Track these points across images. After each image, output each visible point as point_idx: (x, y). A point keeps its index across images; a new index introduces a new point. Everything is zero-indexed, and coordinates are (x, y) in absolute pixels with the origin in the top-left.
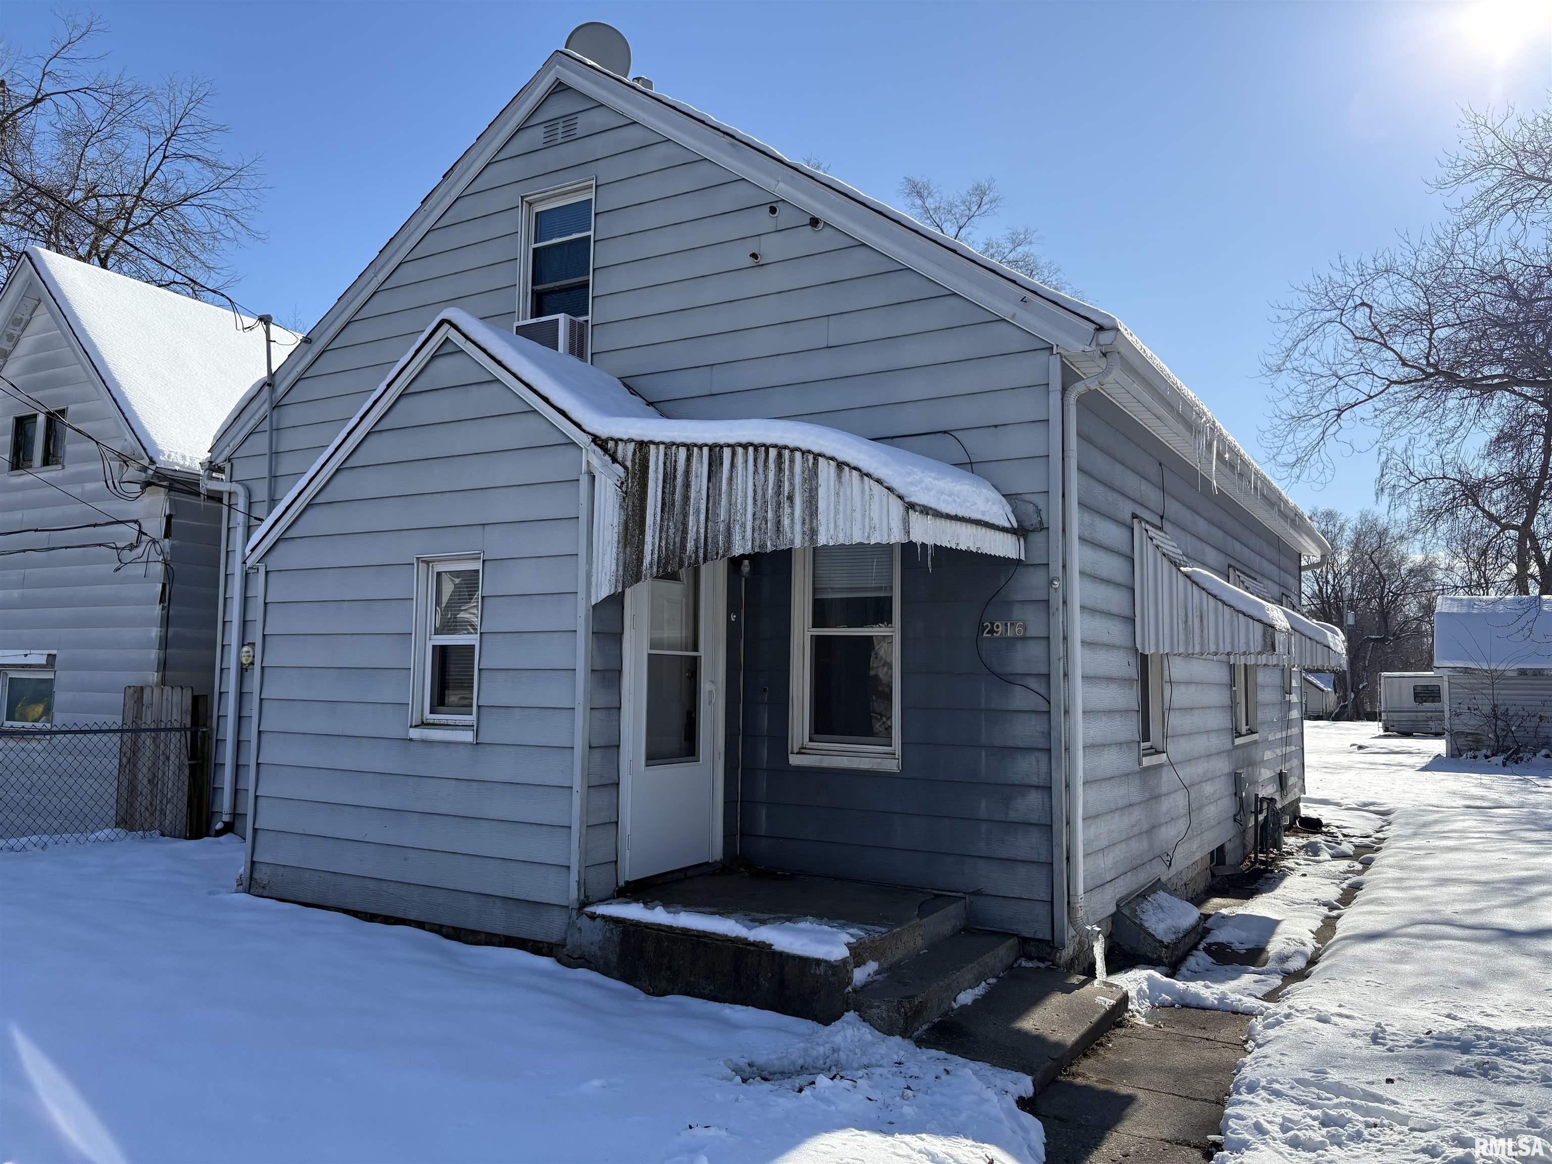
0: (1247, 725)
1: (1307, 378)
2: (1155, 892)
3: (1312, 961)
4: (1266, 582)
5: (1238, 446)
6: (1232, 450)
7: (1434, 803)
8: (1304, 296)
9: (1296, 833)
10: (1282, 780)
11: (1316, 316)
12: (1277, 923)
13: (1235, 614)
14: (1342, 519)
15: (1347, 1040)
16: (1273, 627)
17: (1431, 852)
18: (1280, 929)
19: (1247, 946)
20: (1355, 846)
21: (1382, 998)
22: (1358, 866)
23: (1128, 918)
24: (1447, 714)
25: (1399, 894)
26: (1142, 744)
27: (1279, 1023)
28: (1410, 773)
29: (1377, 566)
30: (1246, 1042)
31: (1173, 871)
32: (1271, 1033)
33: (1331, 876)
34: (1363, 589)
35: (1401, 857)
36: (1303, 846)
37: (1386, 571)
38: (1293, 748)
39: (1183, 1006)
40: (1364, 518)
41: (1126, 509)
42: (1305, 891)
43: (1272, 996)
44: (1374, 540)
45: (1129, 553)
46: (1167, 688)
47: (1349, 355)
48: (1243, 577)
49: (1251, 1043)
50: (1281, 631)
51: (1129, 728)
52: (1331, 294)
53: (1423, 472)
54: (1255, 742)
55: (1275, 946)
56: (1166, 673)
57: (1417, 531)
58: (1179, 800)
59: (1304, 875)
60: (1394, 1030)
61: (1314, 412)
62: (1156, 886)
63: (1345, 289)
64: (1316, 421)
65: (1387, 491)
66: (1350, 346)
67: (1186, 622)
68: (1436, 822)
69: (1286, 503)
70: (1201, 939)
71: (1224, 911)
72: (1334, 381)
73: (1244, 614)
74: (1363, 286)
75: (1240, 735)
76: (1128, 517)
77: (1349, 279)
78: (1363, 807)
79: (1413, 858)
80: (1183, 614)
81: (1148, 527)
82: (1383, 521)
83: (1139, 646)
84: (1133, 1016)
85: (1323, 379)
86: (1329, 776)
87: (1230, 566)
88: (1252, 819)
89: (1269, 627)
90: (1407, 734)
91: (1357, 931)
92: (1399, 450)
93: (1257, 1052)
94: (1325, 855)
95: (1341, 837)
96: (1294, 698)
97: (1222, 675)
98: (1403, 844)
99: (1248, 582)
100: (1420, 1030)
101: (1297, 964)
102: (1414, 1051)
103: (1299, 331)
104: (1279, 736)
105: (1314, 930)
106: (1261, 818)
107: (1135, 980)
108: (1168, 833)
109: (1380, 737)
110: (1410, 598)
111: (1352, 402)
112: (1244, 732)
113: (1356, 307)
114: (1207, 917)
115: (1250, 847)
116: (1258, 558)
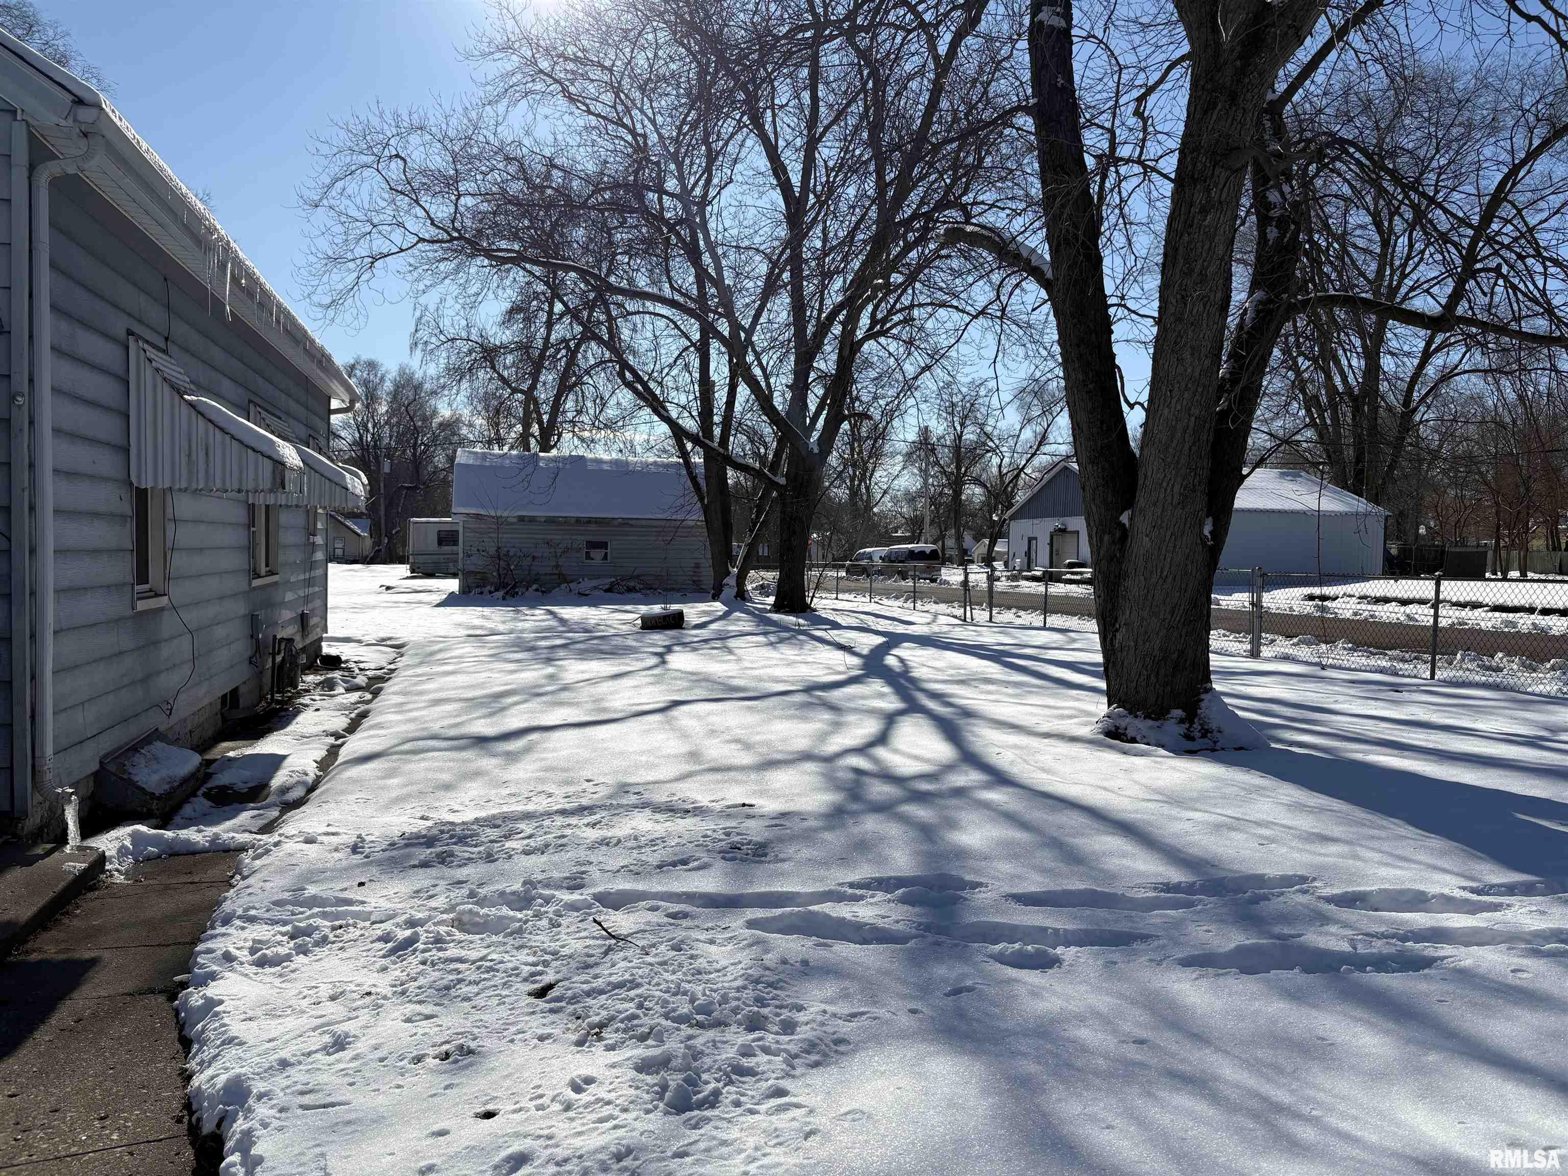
0: (267, 565)
1: (343, 220)
2: (150, 743)
3: (312, 789)
4: (292, 421)
5: (258, 273)
6: (250, 276)
7: (443, 634)
8: (342, 134)
9: (316, 671)
10: (303, 620)
11: (354, 157)
12: (284, 757)
13: (244, 449)
14: (383, 369)
15: (329, 856)
16: (283, 464)
17: (431, 677)
18: (286, 763)
19: (249, 785)
20: (369, 679)
21: (369, 812)
22: (368, 696)
23: (115, 775)
24: (461, 555)
25: (399, 717)
26: (137, 588)
27: (267, 852)
28: (427, 609)
29: (412, 419)
30: (232, 877)
31: (174, 718)
32: (258, 863)
33: (342, 708)
34: (400, 438)
35: (406, 684)
36: (321, 683)
37: (420, 423)
38: (317, 589)
39: (170, 855)
40: (402, 372)
41: (119, 325)
42: (316, 724)
43: (267, 828)
44: (411, 395)
45: (121, 373)
46: (170, 527)
47: (384, 204)
48: (264, 414)
49: (238, 877)
50: (292, 469)
51: (124, 569)
52: (368, 138)
53: (451, 332)
54: (276, 583)
55: (279, 780)
56: (169, 511)
57: (443, 387)
58: (184, 645)
59: (317, 710)
60: (373, 838)
61: (350, 256)
62: (155, 735)
63: (381, 136)
64: (351, 265)
65: (420, 346)
66: (386, 196)
67: (189, 455)
68: (440, 651)
69: (312, 342)
70: (201, 785)
71: (231, 754)
72: (368, 228)
73: (254, 450)
74: (398, 138)
75: (259, 577)
76: (122, 334)
77: (386, 127)
78: (381, 642)
79: (415, 684)
80: (186, 447)
81: (146, 346)
82: (419, 375)
83: (134, 479)
84: (112, 876)
85: (358, 224)
86: (354, 615)
87: (250, 401)
88: (270, 660)
89: (279, 464)
90: (430, 575)
91: (356, 755)
92: (432, 308)
93: (242, 884)
94: (340, 690)
95: (357, 671)
96: (319, 540)
97: (239, 514)
98: (410, 672)
99: (270, 419)
100: (396, 832)
101: (298, 793)
102: (387, 854)
103: (337, 169)
104: (302, 577)
105: (319, 759)
106: (279, 659)
107: (117, 838)
108: (169, 681)
109: (407, 578)
110: (439, 451)
111: (385, 251)
112: (263, 573)
113: (391, 157)
114: (209, 763)
115: (267, 688)
116: (283, 396)
